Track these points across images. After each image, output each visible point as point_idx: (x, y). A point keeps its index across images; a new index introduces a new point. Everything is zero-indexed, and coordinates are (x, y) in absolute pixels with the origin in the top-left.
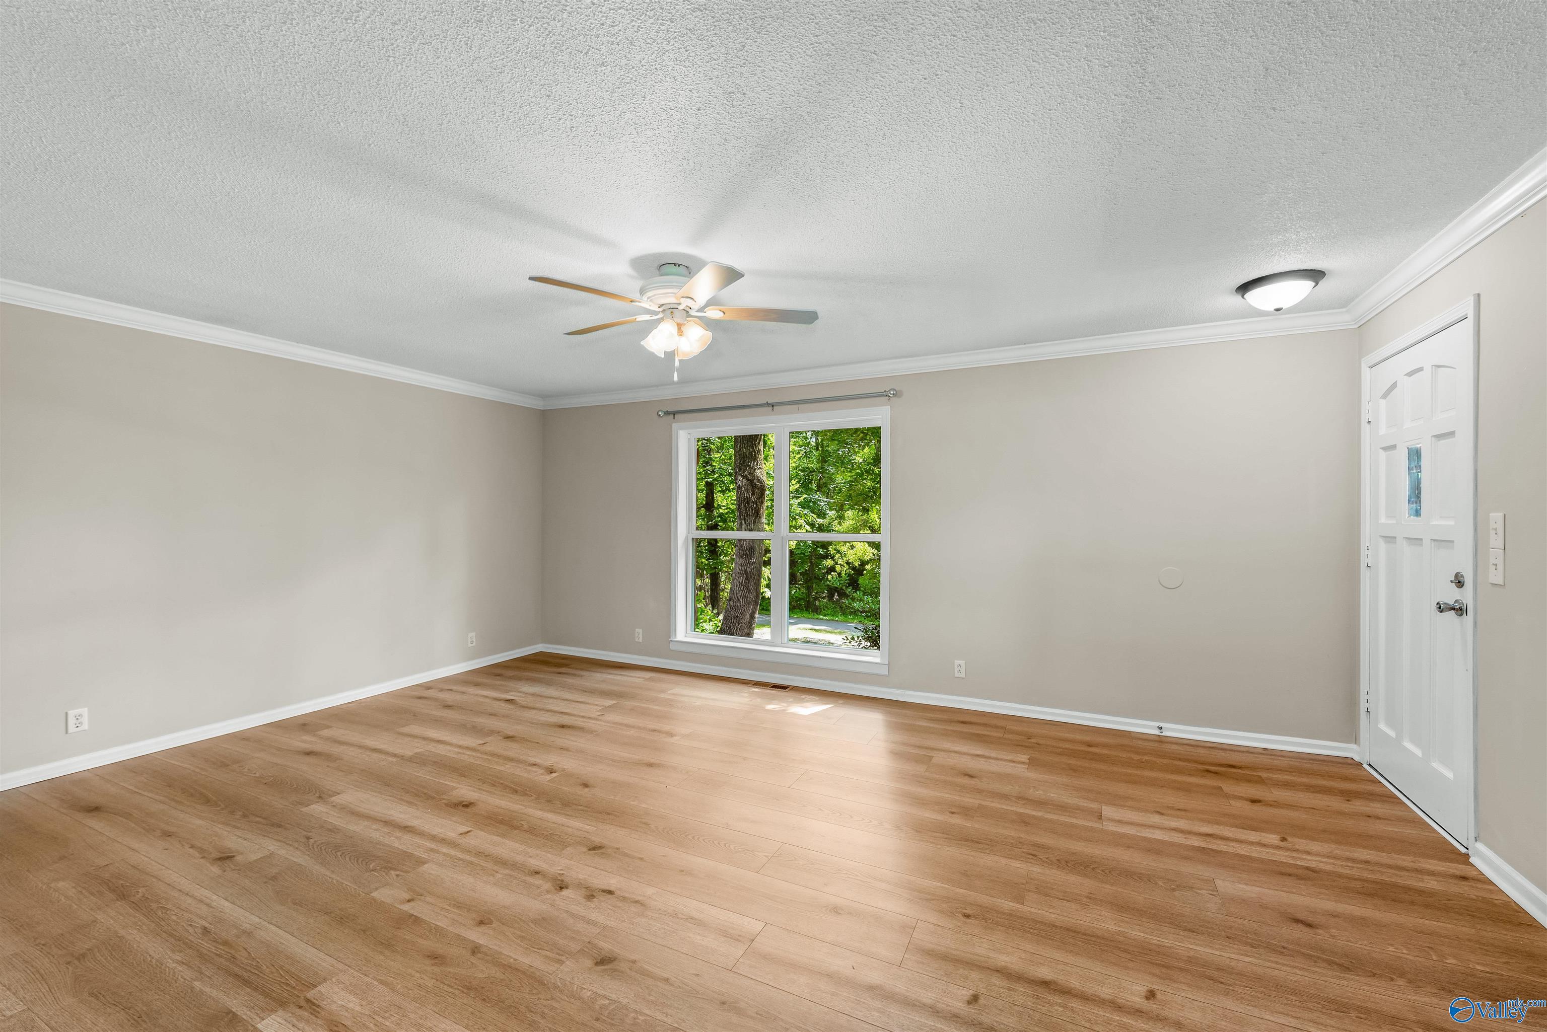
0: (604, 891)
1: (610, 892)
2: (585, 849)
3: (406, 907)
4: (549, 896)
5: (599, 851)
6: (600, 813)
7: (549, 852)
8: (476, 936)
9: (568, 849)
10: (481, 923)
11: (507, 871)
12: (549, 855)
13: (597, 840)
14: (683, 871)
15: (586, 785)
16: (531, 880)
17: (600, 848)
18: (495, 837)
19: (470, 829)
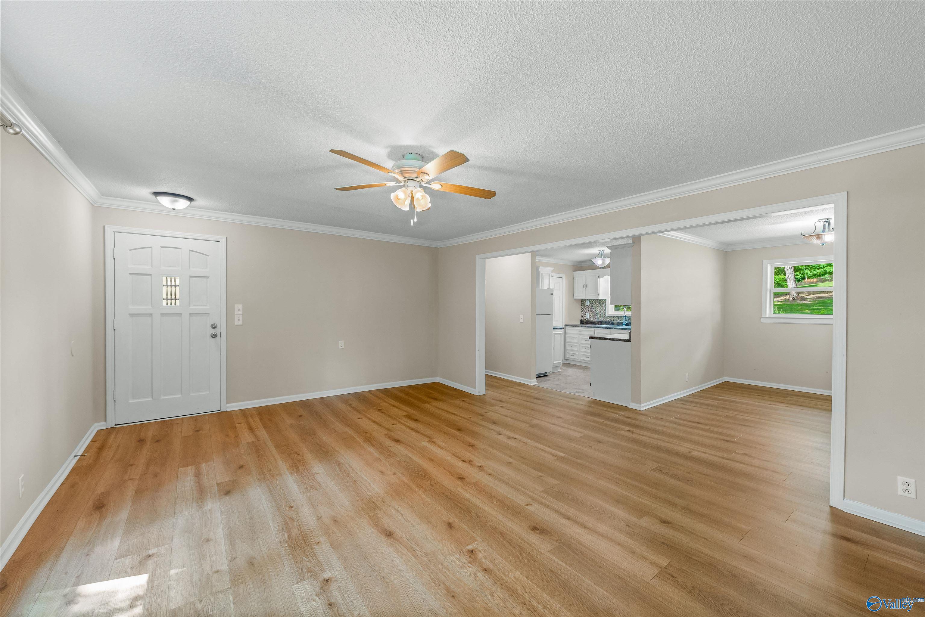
0: (465, 462)
1: (463, 461)
2: (467, 479)
3: (541, 474)
4: (486, 465)
5: (460, 477)
6: (450, 498)
7: (483, 482)
8: (511, 460)
9: (474, 482)
10: (510, 463)
11: (502, 478)
12: (484, 481)
13: (459, 483)
14: (432, 461)
15: (450, 525)
16: (492, 472)
17: (459, 478)
18: (511, 497)
19: (526, 507)
